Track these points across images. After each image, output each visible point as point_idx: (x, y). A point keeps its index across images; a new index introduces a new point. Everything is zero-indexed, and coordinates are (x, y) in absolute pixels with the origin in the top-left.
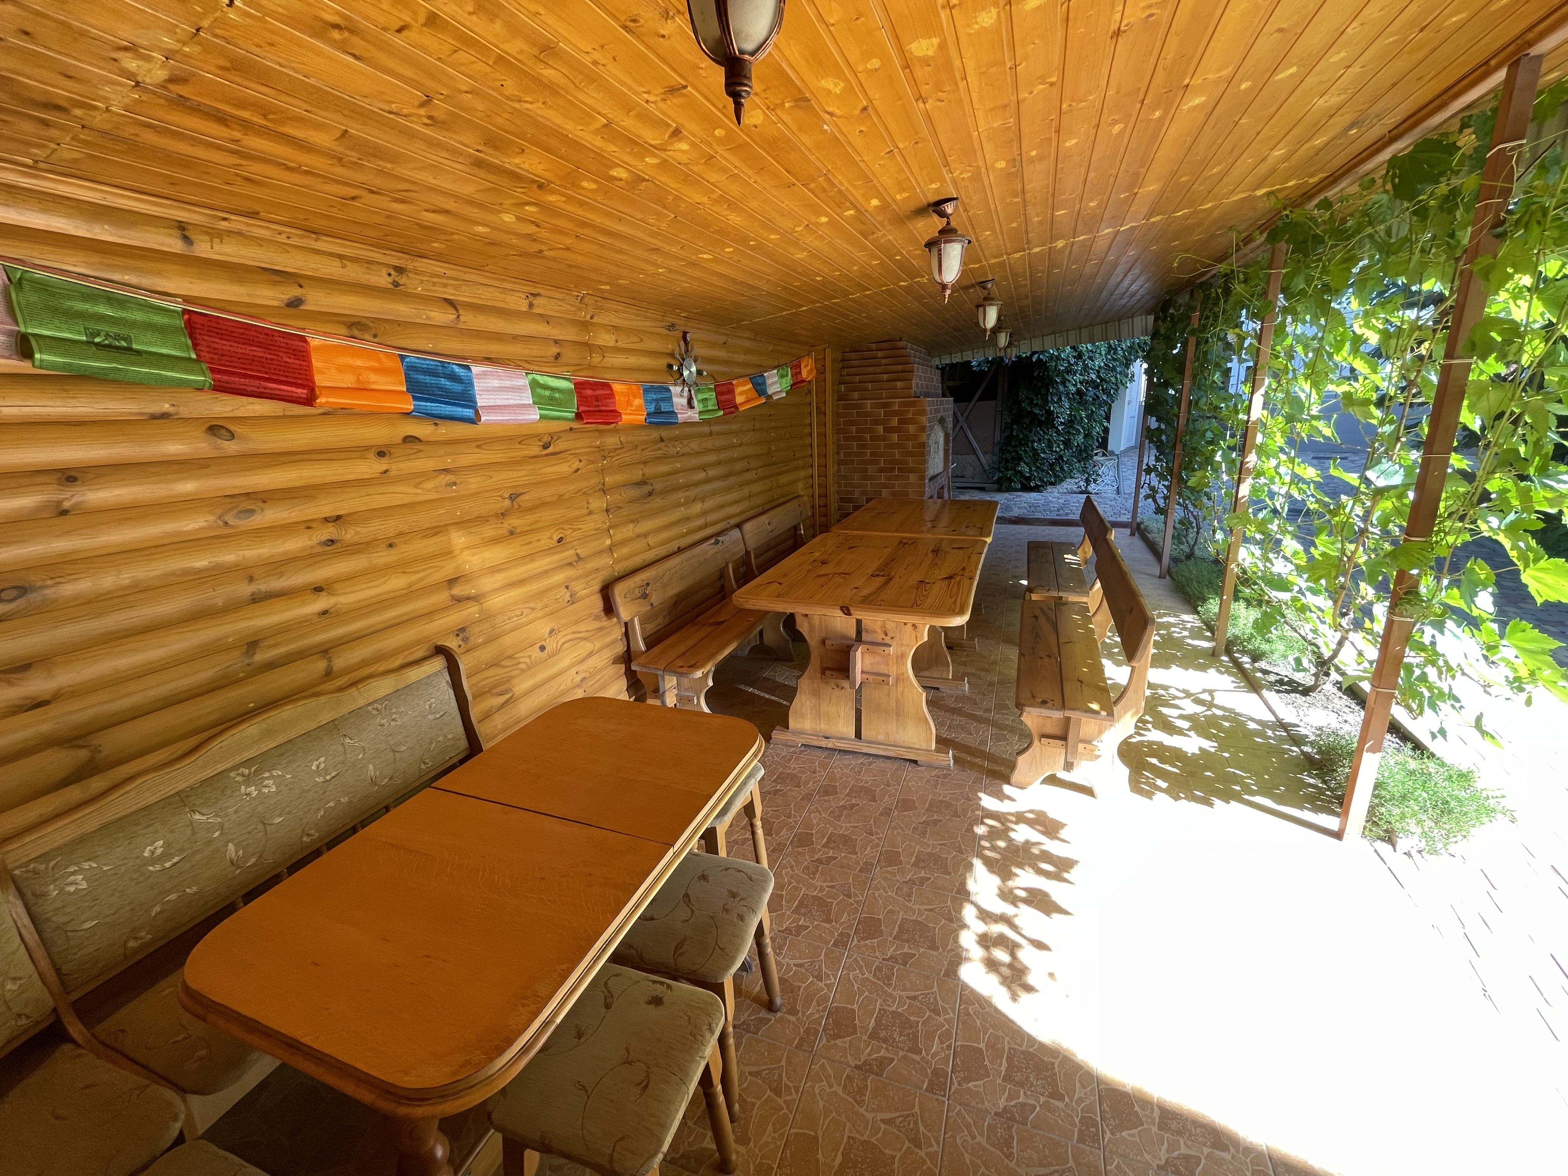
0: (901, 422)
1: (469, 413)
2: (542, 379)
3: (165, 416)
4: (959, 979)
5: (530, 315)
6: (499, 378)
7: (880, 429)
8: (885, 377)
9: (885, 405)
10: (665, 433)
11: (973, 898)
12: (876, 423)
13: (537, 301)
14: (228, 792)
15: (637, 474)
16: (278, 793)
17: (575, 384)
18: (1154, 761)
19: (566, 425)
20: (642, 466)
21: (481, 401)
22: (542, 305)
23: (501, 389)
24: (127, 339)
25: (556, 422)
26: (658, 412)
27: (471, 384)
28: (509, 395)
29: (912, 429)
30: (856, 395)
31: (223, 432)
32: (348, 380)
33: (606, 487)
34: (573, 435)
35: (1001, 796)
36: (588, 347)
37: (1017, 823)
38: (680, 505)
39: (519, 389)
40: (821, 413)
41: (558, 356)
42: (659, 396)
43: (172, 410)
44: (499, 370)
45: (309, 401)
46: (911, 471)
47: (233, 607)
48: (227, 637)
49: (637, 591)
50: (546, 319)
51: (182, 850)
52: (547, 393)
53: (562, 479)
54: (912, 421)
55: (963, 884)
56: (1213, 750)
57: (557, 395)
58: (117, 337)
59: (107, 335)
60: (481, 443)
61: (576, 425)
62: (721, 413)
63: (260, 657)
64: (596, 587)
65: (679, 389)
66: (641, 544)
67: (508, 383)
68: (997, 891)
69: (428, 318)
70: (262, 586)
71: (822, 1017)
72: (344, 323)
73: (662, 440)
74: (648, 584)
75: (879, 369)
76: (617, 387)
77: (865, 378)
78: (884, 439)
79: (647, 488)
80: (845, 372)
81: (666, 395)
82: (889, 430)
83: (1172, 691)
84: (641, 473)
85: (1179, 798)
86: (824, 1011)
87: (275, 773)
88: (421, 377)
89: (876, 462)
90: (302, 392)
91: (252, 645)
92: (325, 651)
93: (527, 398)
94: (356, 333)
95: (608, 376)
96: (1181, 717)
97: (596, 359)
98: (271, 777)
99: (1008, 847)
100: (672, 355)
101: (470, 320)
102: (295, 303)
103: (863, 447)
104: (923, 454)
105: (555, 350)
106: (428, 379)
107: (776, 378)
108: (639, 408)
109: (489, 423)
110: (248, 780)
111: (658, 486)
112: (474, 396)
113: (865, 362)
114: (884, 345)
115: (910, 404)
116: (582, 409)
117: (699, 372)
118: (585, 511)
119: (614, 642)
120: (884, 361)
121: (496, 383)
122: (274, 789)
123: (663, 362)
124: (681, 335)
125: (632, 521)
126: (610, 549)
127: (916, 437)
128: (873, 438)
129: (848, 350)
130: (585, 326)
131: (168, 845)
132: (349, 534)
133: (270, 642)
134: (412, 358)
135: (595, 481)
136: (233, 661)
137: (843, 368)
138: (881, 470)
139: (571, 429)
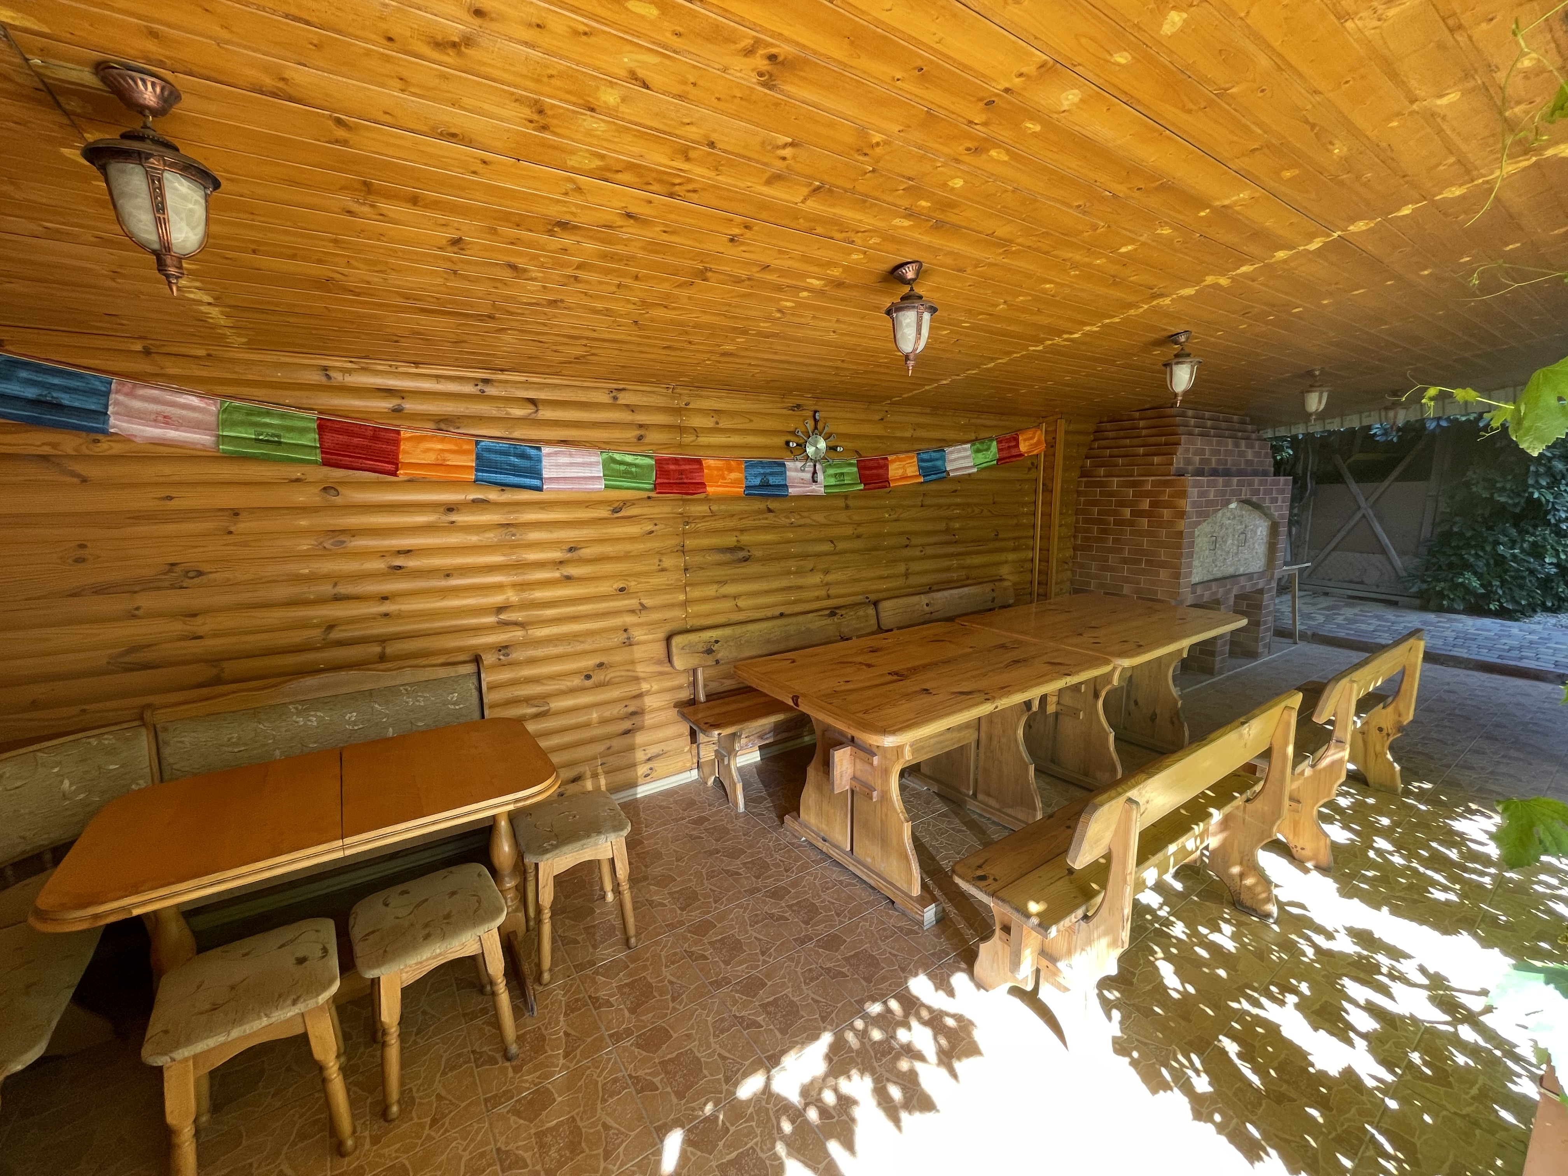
0: (1153, 504)
1: (536, 482)
2: (617, 457)
3: (298, 480)
4: (662, 1141)
5: (614, 405)
6: (571, 455)
7: (1127, 512)
8: (1141, 450)
9: (1134, 484)
10: (773, 504)
11: (773, 1072)
12: (1123, 504)
13: (620, 395)
14: (284, 717)
15: (730, 540)
16: (317, 727)
17: (656, 461)
18: (1232, 1048)
19: (645, 494)
20: (738, 533)
21: (546, 474)
22: (625, 398)
23: (571, 464)
24: (278, 436)
25: (630, 492)
26: (765, 485)
27: (539, 461)
28: (580, 469)
29: (1166, 513)
30: (1102, 471)
31: (333, 491)
32: (430, 458)
33: (686, 548)
34: (651, 503)
35: (943, 984)
36: (681, 429)
37: (925, 1023)
38: (789, 573)
39: (590, 464)
40: (1047, 490)
41: (640, 438)
42: (768, 471)
43: (303, 477)
44: (573, 450)
45: (394, 474)
46: (1163, 565)
47: (321, 601)
48: (314, 618)
49: (701, 645)
50: (631, 408)
51: (245, 744)
52: (623, 468)
53: (632, 539)
54: (1169, 505)
55: (784, 1052)
56: (1370, 1083)
57: (634, 469)
58: (273, 435)
59: (267, 435)
60: (543, 505)
61: (653, 494)
62: (862, 487)
63: (335, 635)
64: (661, 635)
65: (799, 464)
66: (728, 604)
67: (580, 460)
68: (807, 1080)
69: (507, 413)
70: (342, 589)
71: (529, 1089)
72: (434, 421)
73: (770, 510)
74: (717, 642)
75: (1136, 441)
76: (709, 463)
77: (1116, 451)
78: (1131, 523)
79: (741, 554)
80: (1096, 445)
81: (779, 469)
82: (1141, 514)
83: (1407, 967)
84: (735, 539)
85: (1210, 1119)
86: (535, 1085)
87: (319, 714)
88: (493, 456)
89: (1119, 551)
90: (390, 467)
91: (331, 627)
92: (383, 640)
93: (599, 472)
94: (443, 426)
95: (701, 453)
96: (1371, 1009)
97: (688, 439)
98: (315, 716)
99: (880, 1043)
100: (793, 433)
101: (546, 414)
102: (398, 410)
103: (1104, 531)
104: (1179, 546)
105: (638, 433)
106: (498, 458)
107: (969, 453)
108: (735, 483)
109: (551, 490)
110: (299, 713)
111: (758, 553)
112: (541, 470)
113: (1122, 433)
114: (1149, 413)
115: (1167, 484)
116: (659, 481)
117: (832, 448)
118: (656, 567)
119: (680, 687)
120: (1144, 432)
121: (567, 460)
122: (315, 724)
123: (780, 441)
124: (811, 414)
125: (719, 582)
126: (685, 604)
127: (1171, 524)
128: (1118, 523)
129: (1105, 419)
130: (677, 411)
131: (239, 738)
132: (412, 563)
133: (343, 628)
134: (486, 443)
135: (672, 542)
136: (315, 634)
137: (1095, 440)
138: (1125, 561)
139: (649, 498)
